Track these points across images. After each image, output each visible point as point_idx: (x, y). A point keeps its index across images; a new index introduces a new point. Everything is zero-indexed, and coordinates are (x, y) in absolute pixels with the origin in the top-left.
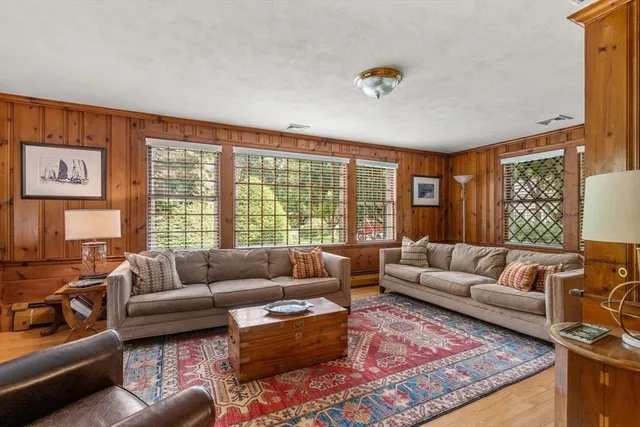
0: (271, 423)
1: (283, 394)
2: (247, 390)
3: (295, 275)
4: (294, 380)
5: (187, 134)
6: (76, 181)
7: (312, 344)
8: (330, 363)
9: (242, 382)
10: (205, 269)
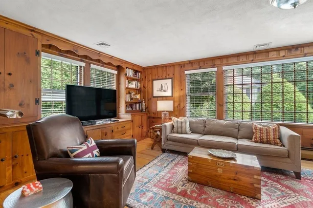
0: (183, 201)
1: (199, 195)
2: (187, 185)
3: (253, 140)
4: (212, 193)
5: (201, 65)
6: (165, 91)
7: (230, 179)
8: (243, 197)
9: (189, 181)
10: (203, 128)
